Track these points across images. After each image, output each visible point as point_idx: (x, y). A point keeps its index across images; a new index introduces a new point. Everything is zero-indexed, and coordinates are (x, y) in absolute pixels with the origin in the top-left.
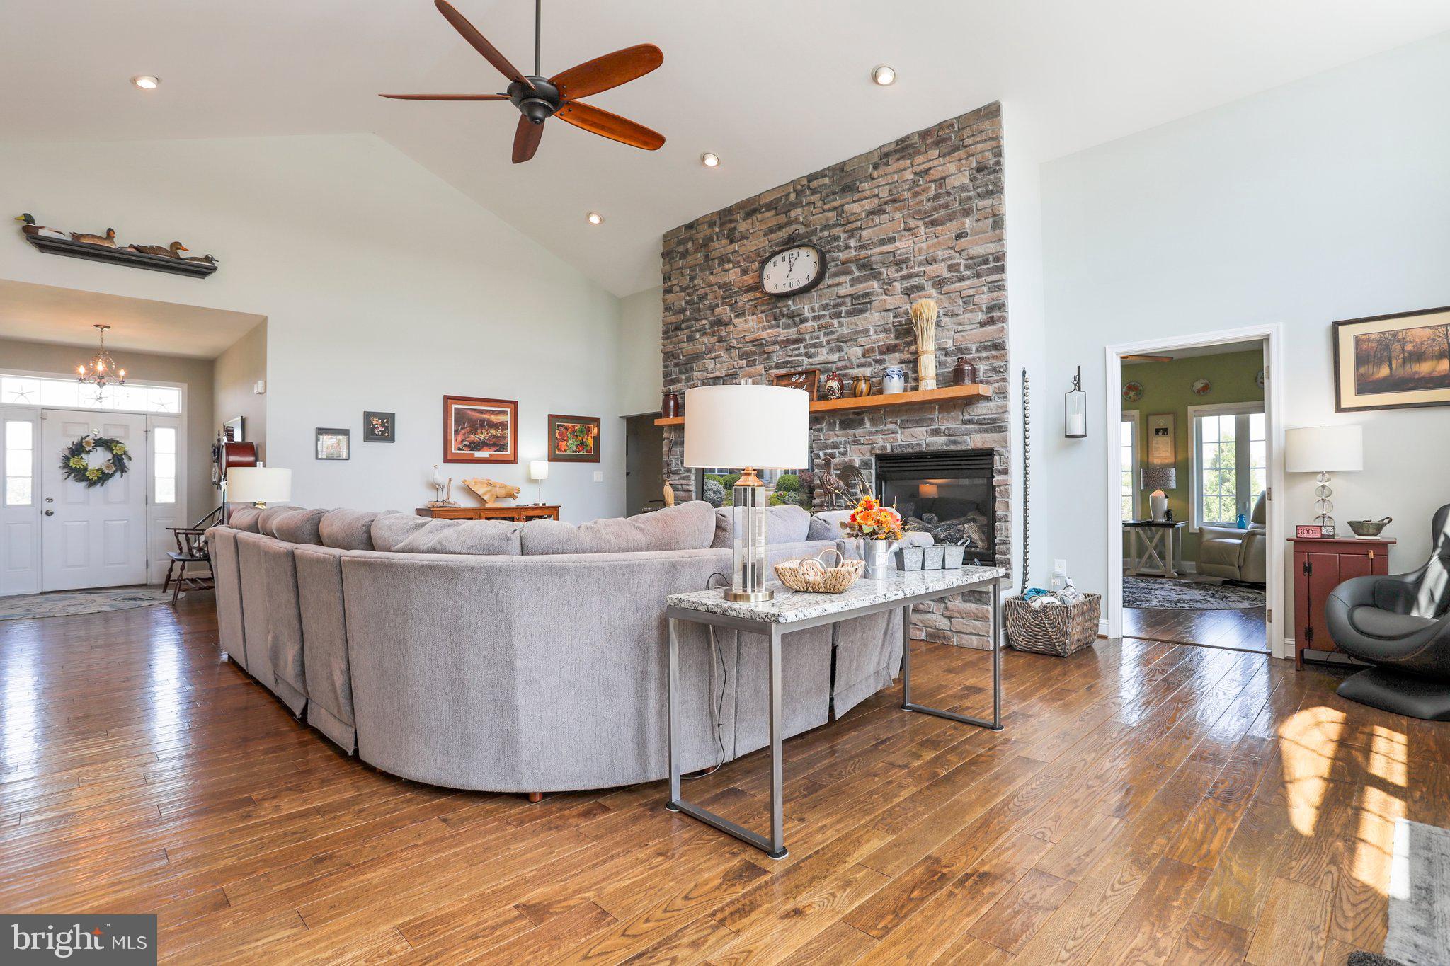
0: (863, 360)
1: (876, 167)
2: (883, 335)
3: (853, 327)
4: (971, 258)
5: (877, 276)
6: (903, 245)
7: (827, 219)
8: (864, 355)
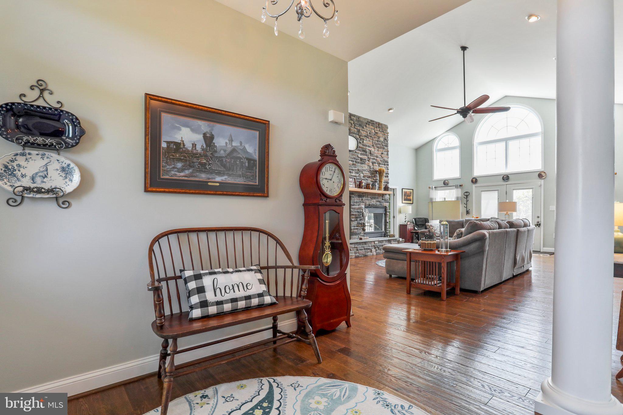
0: (363, 178)
1: (366, 124)
2: (368, 173)
3: (361, 167)
4: (384, 160)
5: (367, 155)
6: (372, 149)
7: (355, 131)
8: (364, 177)
